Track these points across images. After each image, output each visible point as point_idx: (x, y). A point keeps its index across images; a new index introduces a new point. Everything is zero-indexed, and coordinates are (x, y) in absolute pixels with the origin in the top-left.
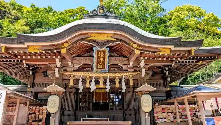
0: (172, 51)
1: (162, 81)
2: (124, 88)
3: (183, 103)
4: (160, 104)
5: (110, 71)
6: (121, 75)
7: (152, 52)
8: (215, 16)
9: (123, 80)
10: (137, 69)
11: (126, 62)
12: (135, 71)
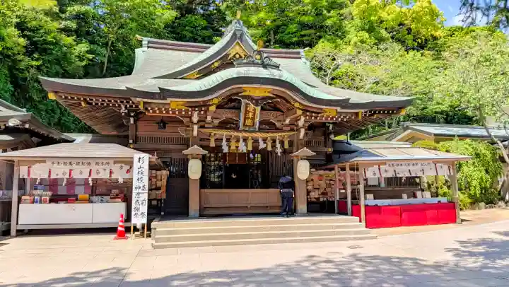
0: (337, 112)
1: (323, 138)
2: (279, 150)
3: (343, 169)
4: (317, 170)
5: (260, 130)
6: (275, 134)
7: (315, 113)
8: (434, 6)
9: (277, 142)
10: (293, 127)
11: (281, 118)
12: (292, 130)
